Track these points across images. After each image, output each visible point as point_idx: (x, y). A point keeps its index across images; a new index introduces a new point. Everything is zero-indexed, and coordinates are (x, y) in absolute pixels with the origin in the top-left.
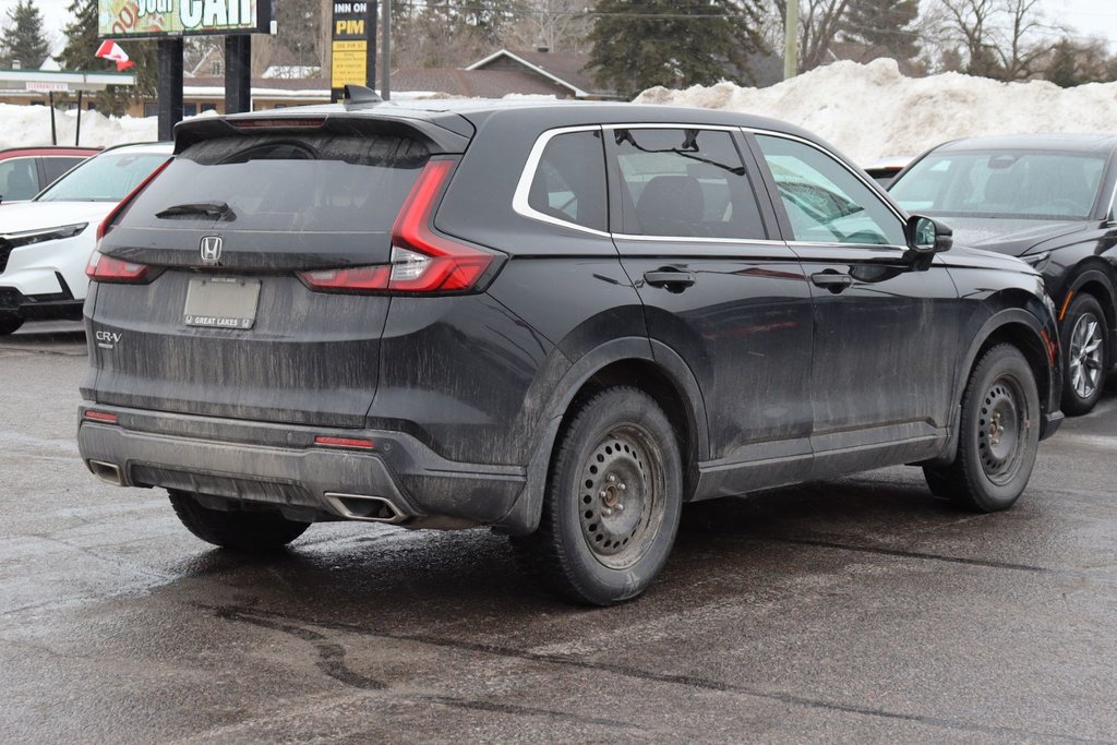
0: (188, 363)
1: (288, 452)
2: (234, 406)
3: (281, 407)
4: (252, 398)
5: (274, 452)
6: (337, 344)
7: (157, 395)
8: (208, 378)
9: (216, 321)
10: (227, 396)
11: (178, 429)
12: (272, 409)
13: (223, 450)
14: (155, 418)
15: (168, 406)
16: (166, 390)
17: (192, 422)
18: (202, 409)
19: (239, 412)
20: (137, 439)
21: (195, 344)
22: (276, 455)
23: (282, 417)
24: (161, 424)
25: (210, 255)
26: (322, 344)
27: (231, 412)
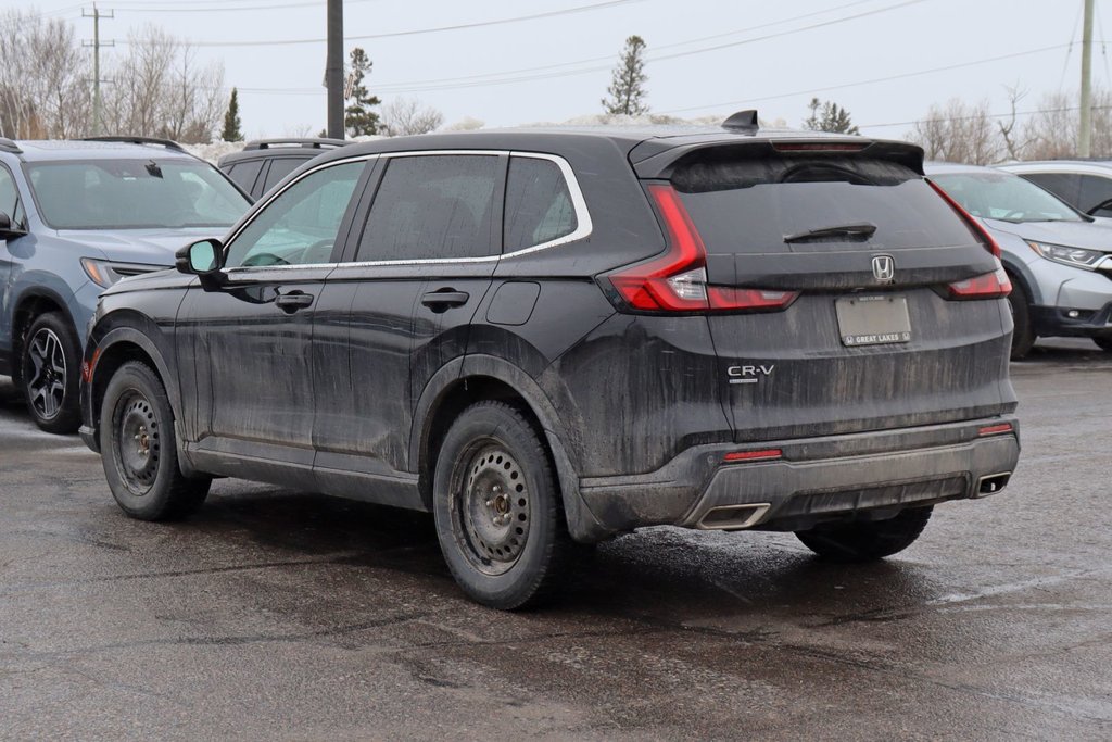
0: (858, 383)
1: (960, 448)
2: (909, 415)
3: (948, 408)
4: (922, 406)
5: (952, 450)
6: (982, 343)
7: (826, 420)
8: (878, 394)
9: (877, 338)
10: (899, 408)
11: (862, 448)
12: (941, 411)
13: (910, 458)
14: (835, 442)
15: (840, 428)
16: (834, 414)
17: (877, 438)
18: (877, 425)
19: (913, 420)
20: (811, 468)
21: (867, 362)
22: (954, 452)
23: (949, 417)
24: (841, 447)
25: (884, 275)
26: (973, 346)
27: (906, 421)
